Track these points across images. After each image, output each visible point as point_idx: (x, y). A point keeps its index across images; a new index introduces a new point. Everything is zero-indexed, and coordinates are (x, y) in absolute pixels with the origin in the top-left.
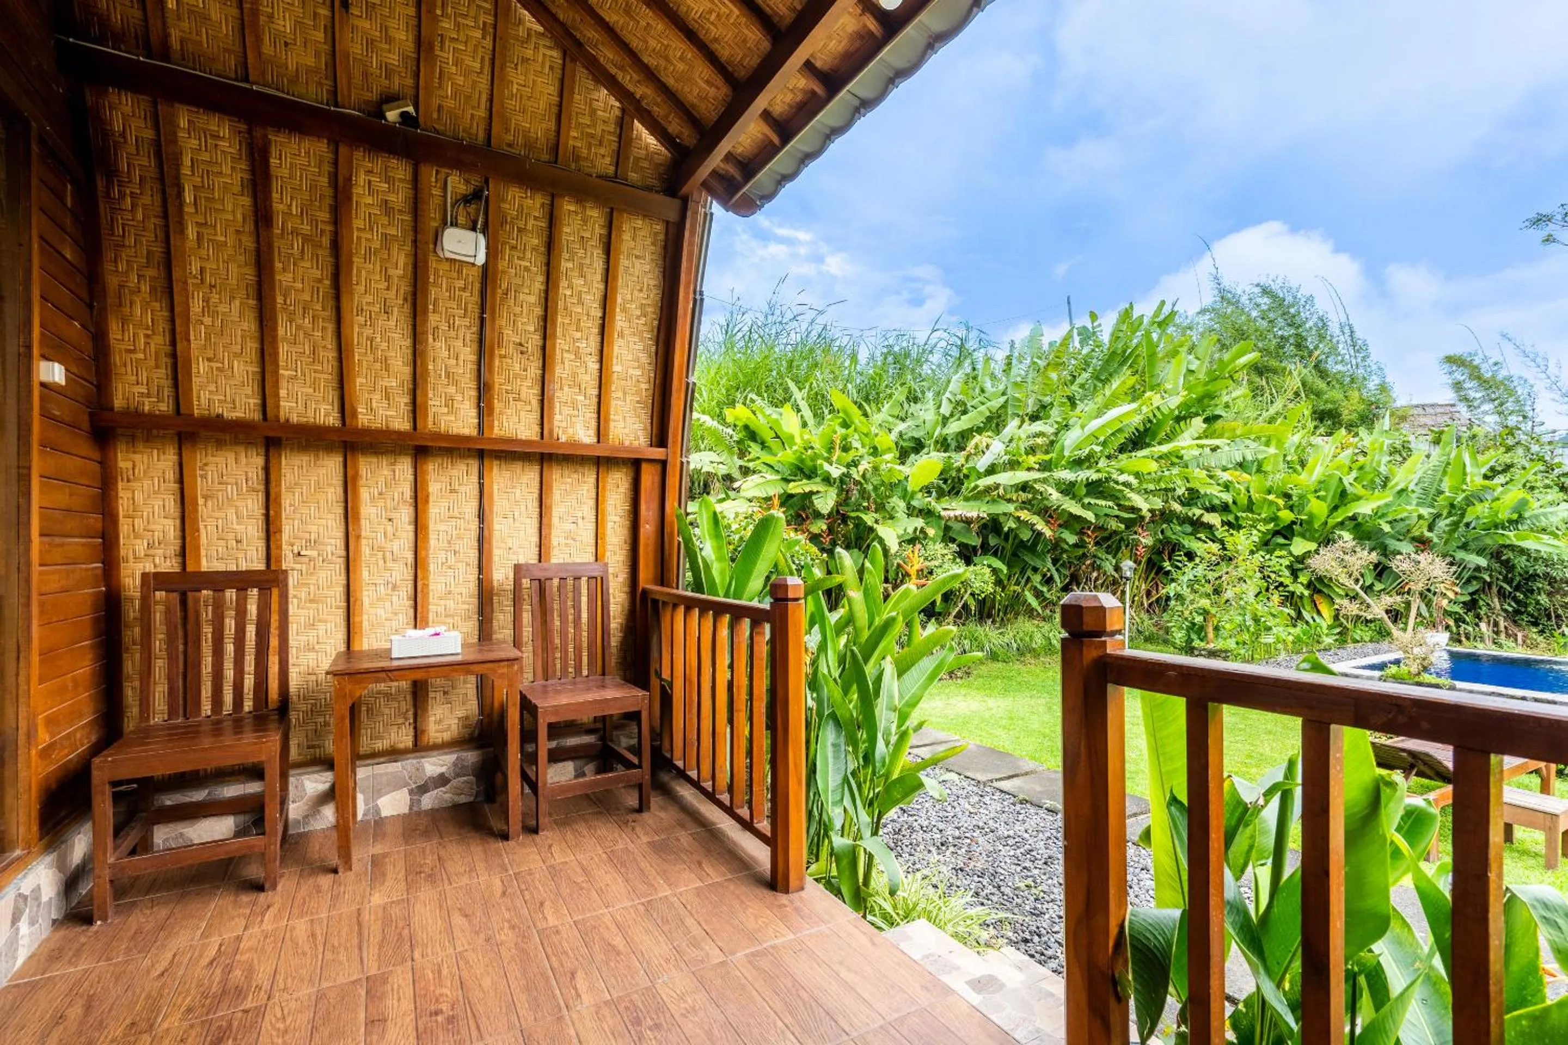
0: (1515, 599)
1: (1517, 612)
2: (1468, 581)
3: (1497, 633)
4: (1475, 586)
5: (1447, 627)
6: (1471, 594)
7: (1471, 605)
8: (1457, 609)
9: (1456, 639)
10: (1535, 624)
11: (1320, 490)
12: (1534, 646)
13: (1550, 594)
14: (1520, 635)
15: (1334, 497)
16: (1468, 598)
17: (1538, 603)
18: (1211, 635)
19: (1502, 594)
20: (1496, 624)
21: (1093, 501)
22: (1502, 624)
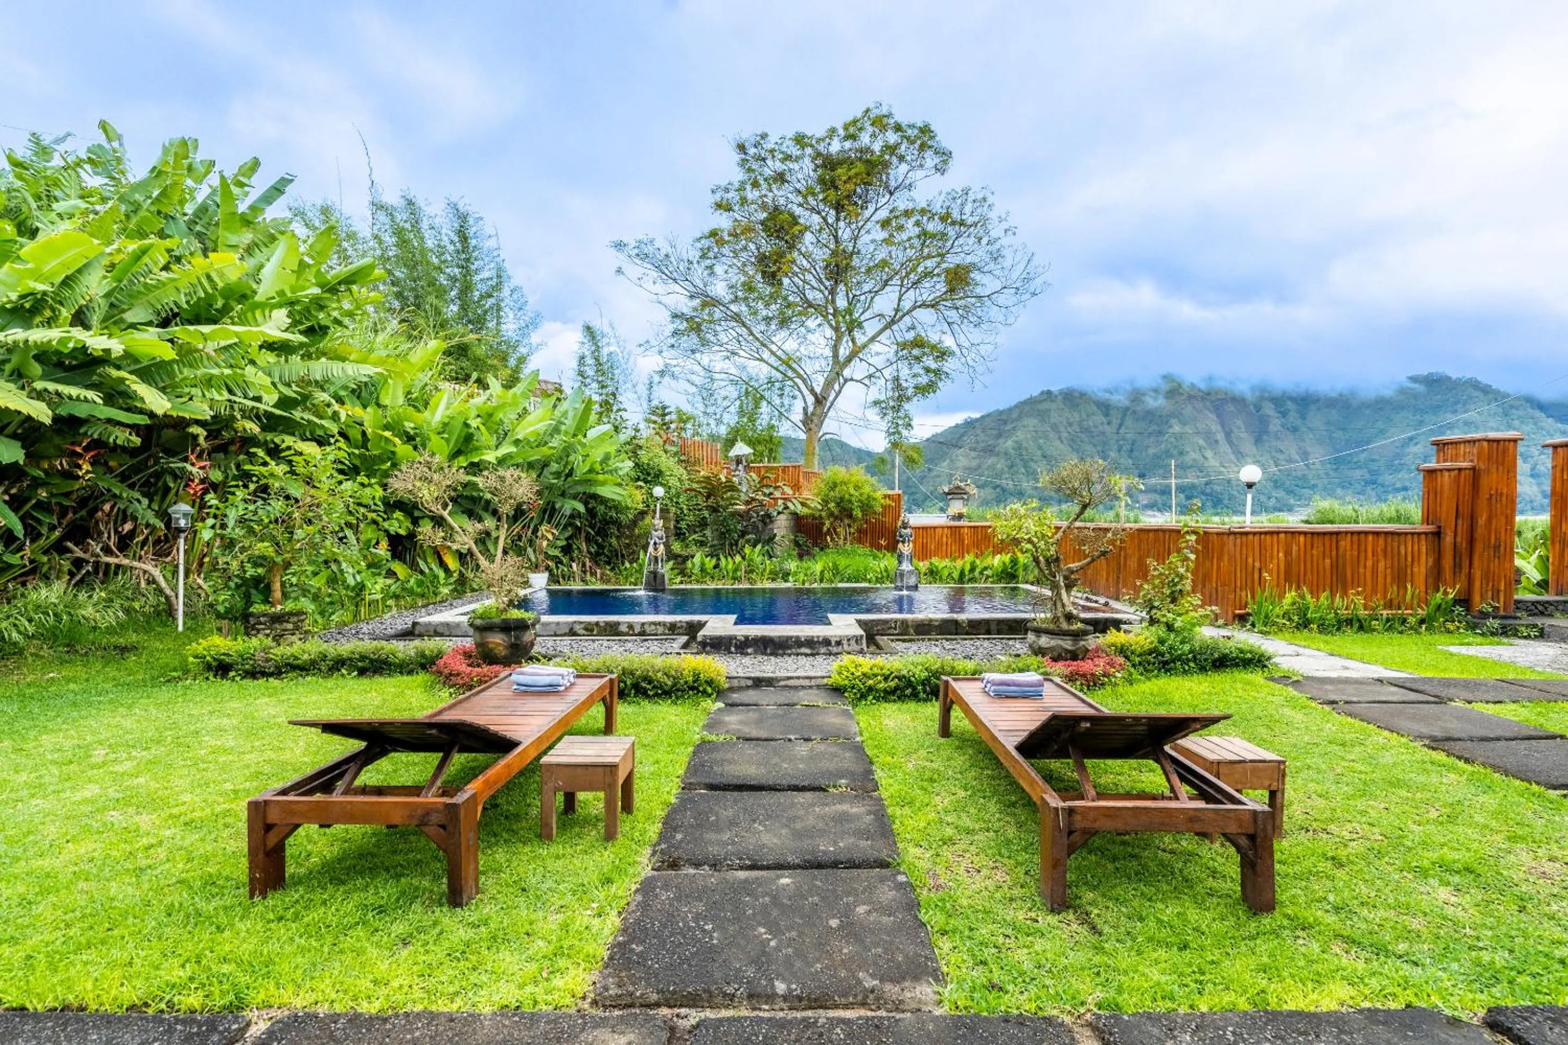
0: (596, 542)
1: (598, 554)
2: (565, 527)
3: (585, 572)
4: (570, 531)
5: (547, 568)
6: (567, 539)
7: (567, 550)
8: (556, 553)
9: (553, 579)
10: (609, 563)
11: (443, 432)
12: (608, 581)
13: (618, 538)
14: (598, 571)
15: (457, 441)
16: (564, 543)
17: (610, 545)
18: (278, 594)
19: (588, 540)
20: (584, 565)
21: (51, 386)
22: (588, 564)
